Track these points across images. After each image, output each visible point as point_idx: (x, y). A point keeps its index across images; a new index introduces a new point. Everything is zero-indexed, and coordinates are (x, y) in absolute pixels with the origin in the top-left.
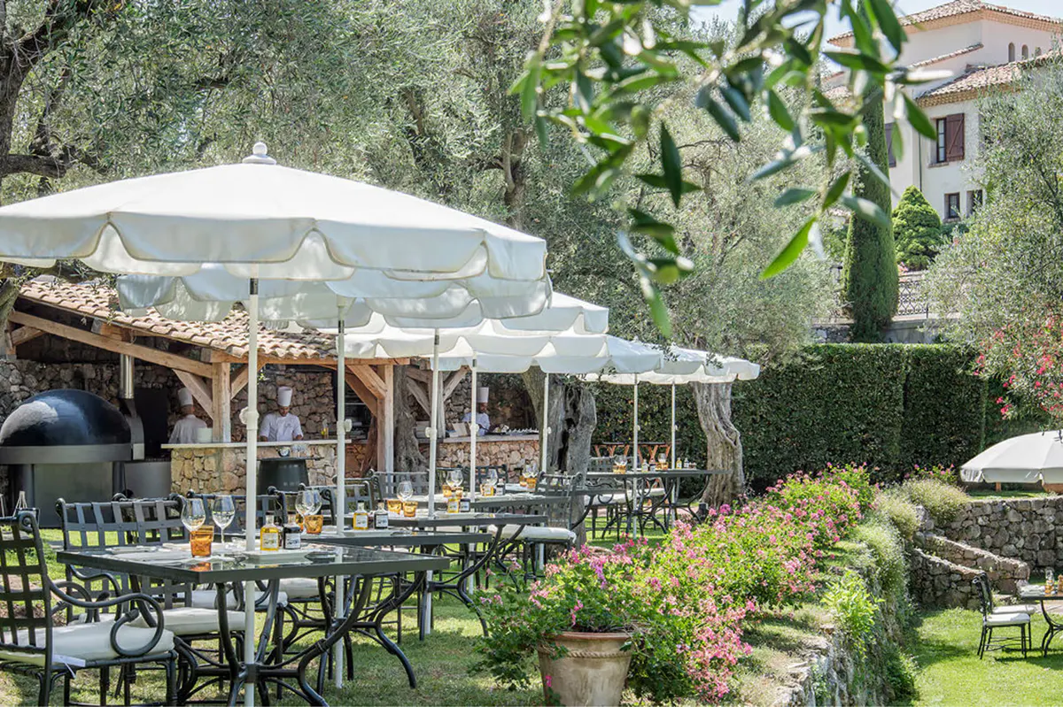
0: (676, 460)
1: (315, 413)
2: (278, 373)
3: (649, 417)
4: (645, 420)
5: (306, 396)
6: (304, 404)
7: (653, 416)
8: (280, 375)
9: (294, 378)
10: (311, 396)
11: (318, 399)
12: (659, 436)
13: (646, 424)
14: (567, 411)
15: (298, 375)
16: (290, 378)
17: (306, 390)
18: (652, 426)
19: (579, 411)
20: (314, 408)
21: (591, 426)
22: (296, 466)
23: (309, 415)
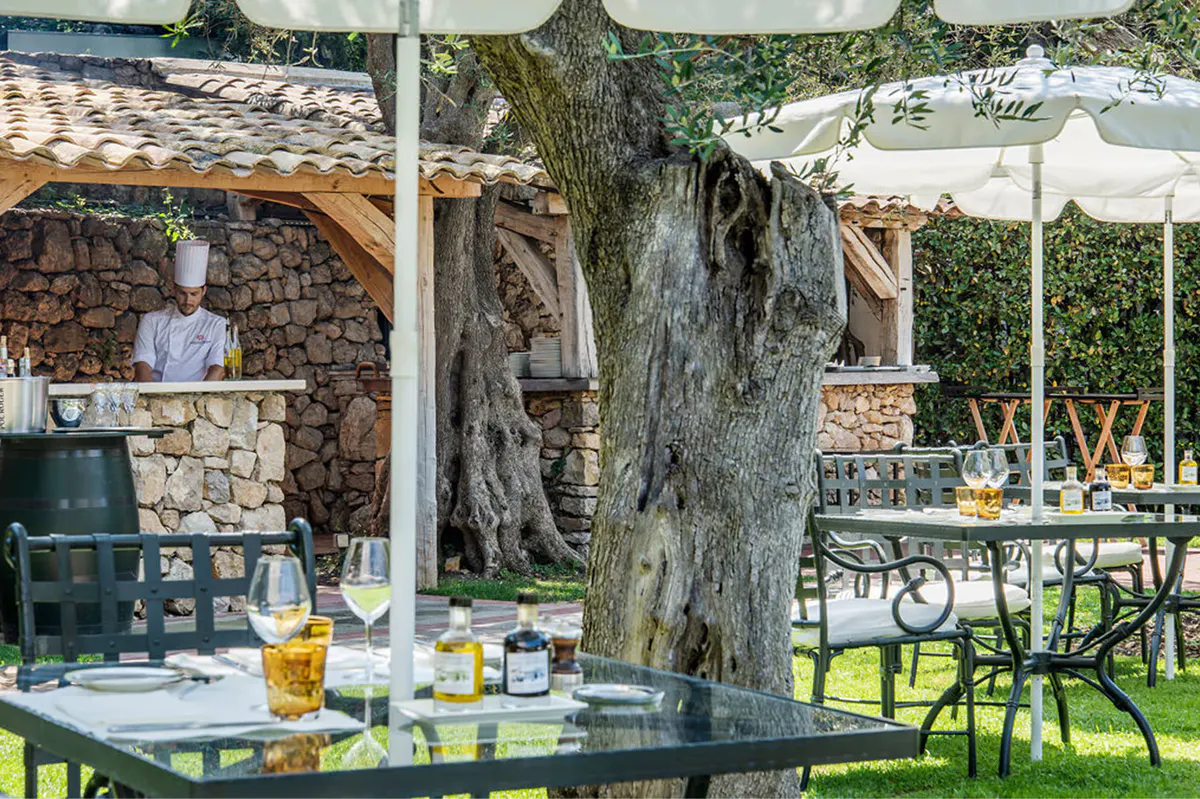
0: (1179, 456)
1: (329, 319)
2: (235, 226)
3: (1098, 335)
4: (1089, 342)
5: (306, 279)
6: (302, 297)
7: (1106, 332)
8: (240, 230)
9: (280, 240)
10: (320, 279)
11: (339, 289)
12: (1121, 378)
13: (1091, 351)
14: (714, 267)
15: (288, 232)
16: (267, 237)
17: (306, 265)
18: (1107, 357)
19: (765, 268)
20: (326, 308)
21: (821, 335)
22: (95, 453)
23: (315, 321)
